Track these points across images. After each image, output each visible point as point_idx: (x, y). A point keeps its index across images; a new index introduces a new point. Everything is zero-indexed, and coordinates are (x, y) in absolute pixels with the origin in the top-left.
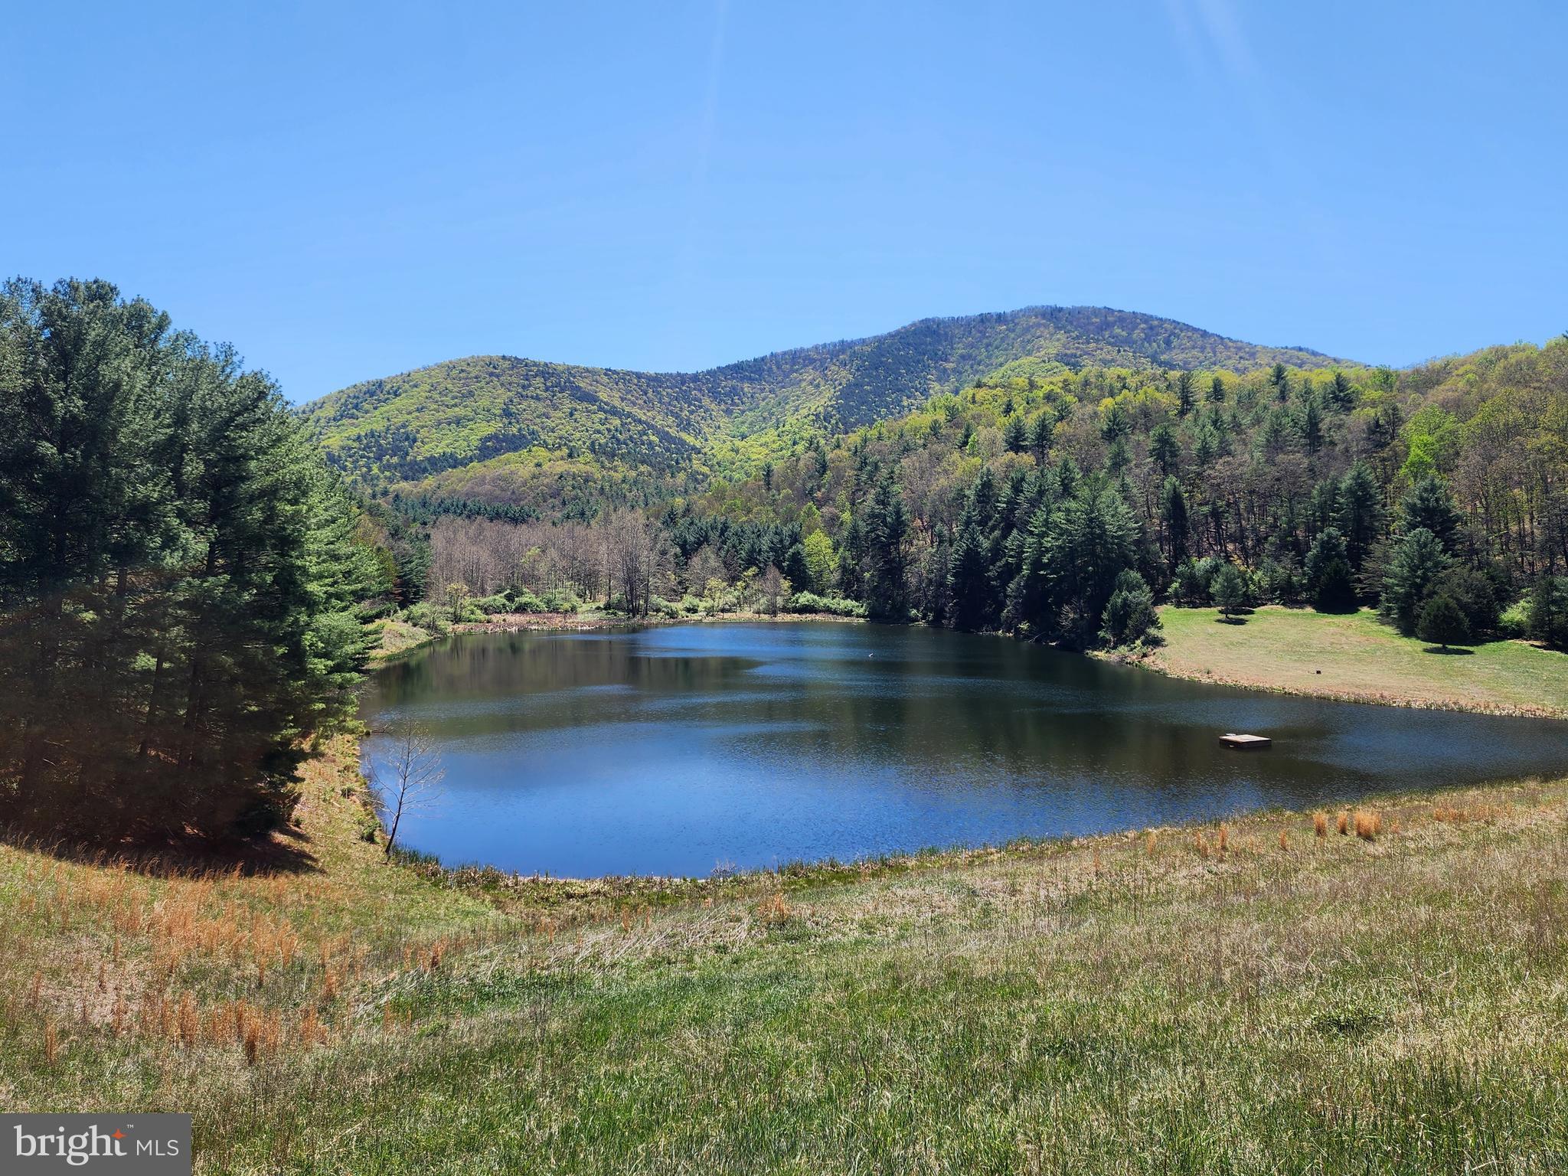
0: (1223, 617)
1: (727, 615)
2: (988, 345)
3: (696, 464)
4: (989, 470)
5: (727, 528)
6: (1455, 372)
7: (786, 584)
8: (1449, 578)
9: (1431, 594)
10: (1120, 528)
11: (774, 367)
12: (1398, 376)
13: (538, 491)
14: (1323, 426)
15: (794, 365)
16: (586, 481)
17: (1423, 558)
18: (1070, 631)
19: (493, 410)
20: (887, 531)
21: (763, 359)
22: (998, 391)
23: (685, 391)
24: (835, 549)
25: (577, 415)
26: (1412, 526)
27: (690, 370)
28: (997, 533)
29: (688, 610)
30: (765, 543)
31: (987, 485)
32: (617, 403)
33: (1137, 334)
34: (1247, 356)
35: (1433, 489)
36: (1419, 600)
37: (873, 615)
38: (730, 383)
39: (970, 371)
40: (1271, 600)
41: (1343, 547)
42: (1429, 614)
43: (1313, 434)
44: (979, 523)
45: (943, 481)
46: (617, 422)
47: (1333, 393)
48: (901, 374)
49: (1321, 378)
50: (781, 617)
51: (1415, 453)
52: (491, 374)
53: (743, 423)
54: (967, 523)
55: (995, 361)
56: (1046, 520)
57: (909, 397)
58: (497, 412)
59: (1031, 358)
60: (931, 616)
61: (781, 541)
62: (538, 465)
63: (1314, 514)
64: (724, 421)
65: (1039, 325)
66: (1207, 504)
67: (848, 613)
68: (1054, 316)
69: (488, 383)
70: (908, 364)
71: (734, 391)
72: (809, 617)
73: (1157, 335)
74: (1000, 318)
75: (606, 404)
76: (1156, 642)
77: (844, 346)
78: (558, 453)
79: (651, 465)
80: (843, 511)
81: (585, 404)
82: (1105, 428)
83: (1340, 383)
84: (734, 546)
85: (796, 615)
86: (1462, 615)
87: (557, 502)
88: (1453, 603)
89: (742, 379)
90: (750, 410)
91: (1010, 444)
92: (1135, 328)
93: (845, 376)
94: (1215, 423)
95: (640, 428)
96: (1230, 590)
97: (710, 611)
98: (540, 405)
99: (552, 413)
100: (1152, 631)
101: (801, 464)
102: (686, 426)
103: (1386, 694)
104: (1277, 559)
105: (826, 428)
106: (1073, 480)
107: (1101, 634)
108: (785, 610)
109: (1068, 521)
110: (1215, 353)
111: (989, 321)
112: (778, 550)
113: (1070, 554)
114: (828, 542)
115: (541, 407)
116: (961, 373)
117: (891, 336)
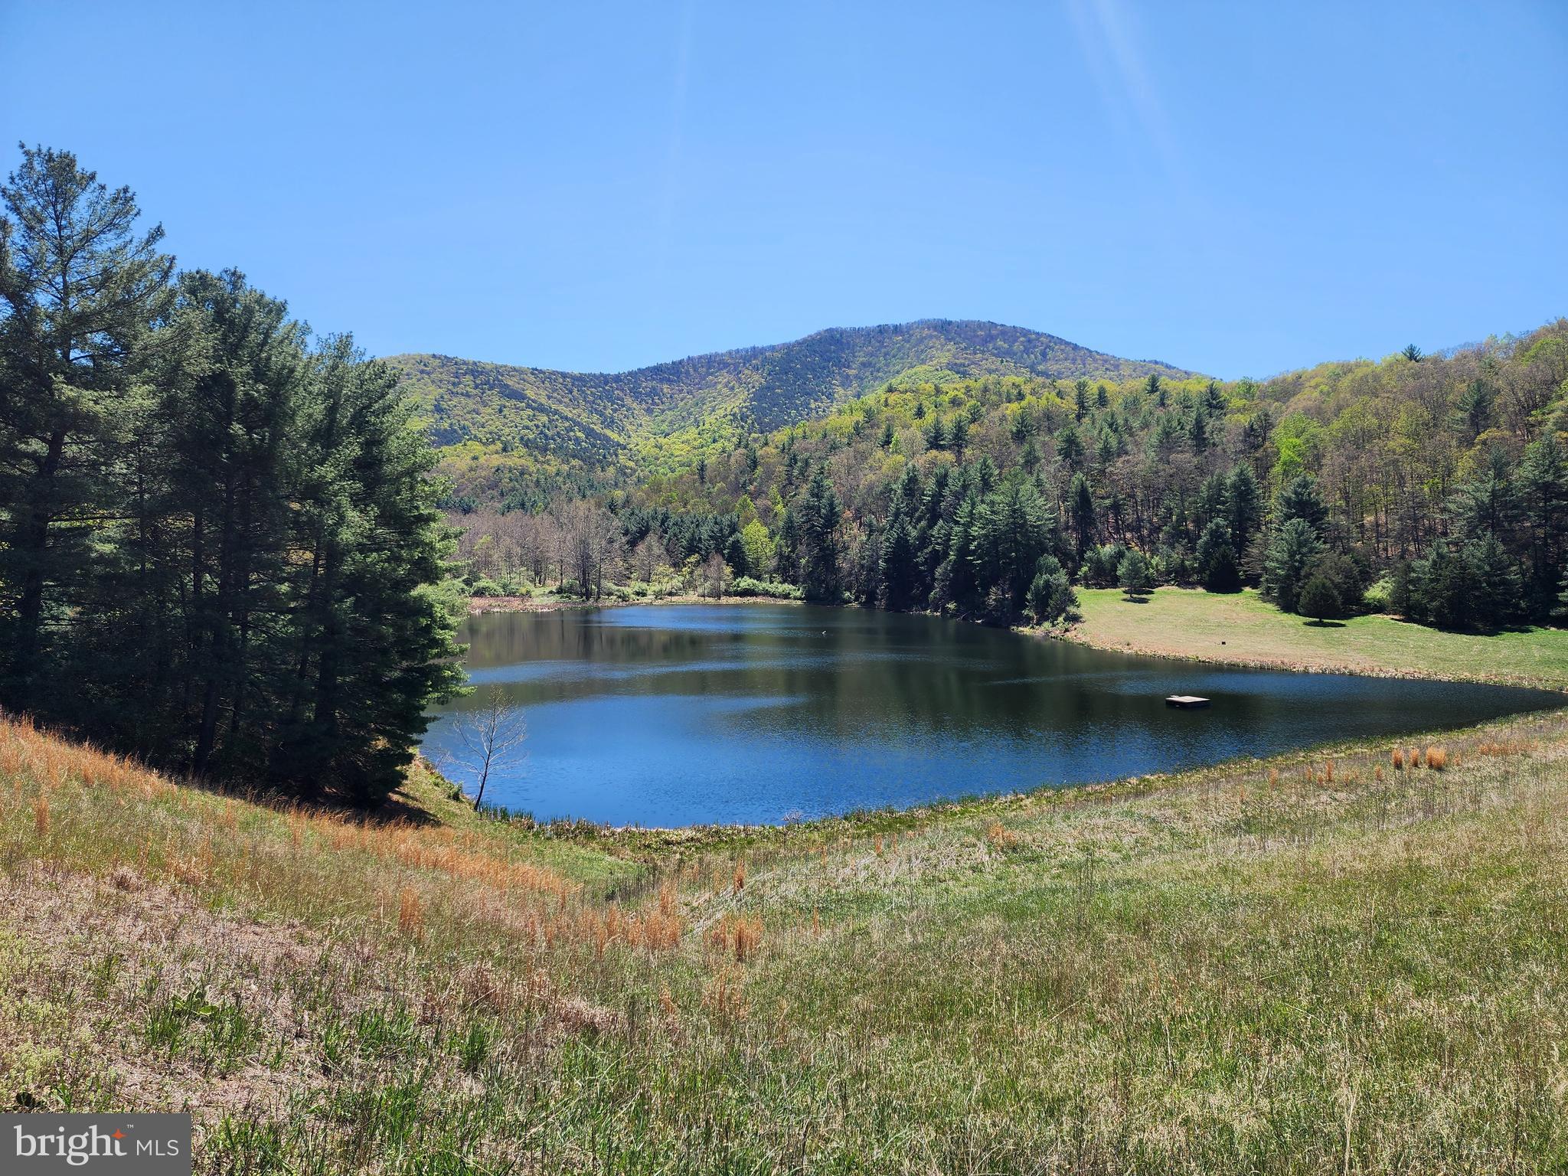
0: (1128, 596)
1: (674, 599)
2: (886, 354)
3: (622, 459)
4: (914, 466)
5: (667, 518)
6: (1308, 384)
7: (728, 570)
8: (1321, 561)
9: (1308, 575)
10: (1039, 519)
11: (691, 370)
12: (1258, 387)
13: (477, 483)
14: (1208, 429)
15: (710, 368)
16: (522, 474)
17: (1300, 545)
18: (996, 609)
19: (425, 406)
20: (822, 521)
21: (681, 362)
22: (908, 396)
23: (608, 391)
24: (771, 538)
25: (506, 411)
26: (1289, 517)
27: (613, 370)
28: (923, 523)
29: (638, 594)
30: (705, 532)
31: (913, 480)
32: (543, 400)
33: (1017, 347)
34: (1112, 368)
35: (1305, 485)
36: (1298, 580)
37: (809, 598)
38: (650, 384)
39: (870, 377)
40: (1167, 582)
41: (1229, 535)
42: (1309, 593)
43: (1199, 436)
44: (906, 514)
45: (871, 477)
46: (545, 419)
47: (1208, 400)
48: (808, 379)
49: (1197, 388)
50: (724, 600)
51: (1285, 454)
52: (422, 372)
53: (663, 421)
54: (897, 515)
55: (892, 369)
56: (971, 512)
57: (816, 400)
58: (429, 408)
59: (925, 367)
60: (863, 598)
61: (721, 530)
62: (475, 458)
63: (1203, 506)
64: (645, 419)
65: (931, 337)
66: (1108, 497)
67: (786, 596)
68: (944, 328)
69: (419, 380)
70: (814, 370)
71: (654, 392)
72: (752, 600)
73: (1035, 347)
74: (897, 329)
75: (533, 401)
76: (1075, 619)
77: (755, 352)
78: (492, 447)
79: (582, 460)
80: (775, 504)
81: (513, 402)
82: (1014, 429)
83: (1213, 392)
84: (675, 535)
85: (738, 598)
86: (1336, 593)
87: (495, 493)
88: (1328, 583)
89: (661, 381)
90: (670, 409)
91: (931, 443)
92: (1015, 341)
93: (757, 379)
94: (1111, 426)
95: (567, 424)
96: (1134, 572)
97: (658, 595)
98: (470, 402)
99: (482, 409)
100: (1072, 609)
101: (732, 460)
102: (610, 423)
103: (1286, 660)
104: (1172, 546)
105: (743, 427)
106: (991, 475)
107: (1025, 612)
108: (727, 593)
109: (993, 512)
110: (1084, 364)
111: (886, 331)
112: (719, 539)
113: (994, 541)
114: (765, 531)
115: (471, 404)
116: (862, 379)
117: (799, 343)
